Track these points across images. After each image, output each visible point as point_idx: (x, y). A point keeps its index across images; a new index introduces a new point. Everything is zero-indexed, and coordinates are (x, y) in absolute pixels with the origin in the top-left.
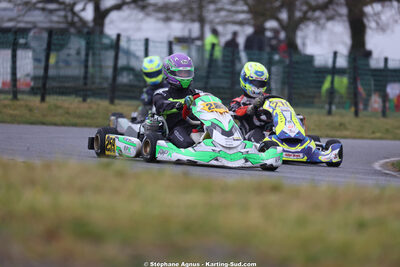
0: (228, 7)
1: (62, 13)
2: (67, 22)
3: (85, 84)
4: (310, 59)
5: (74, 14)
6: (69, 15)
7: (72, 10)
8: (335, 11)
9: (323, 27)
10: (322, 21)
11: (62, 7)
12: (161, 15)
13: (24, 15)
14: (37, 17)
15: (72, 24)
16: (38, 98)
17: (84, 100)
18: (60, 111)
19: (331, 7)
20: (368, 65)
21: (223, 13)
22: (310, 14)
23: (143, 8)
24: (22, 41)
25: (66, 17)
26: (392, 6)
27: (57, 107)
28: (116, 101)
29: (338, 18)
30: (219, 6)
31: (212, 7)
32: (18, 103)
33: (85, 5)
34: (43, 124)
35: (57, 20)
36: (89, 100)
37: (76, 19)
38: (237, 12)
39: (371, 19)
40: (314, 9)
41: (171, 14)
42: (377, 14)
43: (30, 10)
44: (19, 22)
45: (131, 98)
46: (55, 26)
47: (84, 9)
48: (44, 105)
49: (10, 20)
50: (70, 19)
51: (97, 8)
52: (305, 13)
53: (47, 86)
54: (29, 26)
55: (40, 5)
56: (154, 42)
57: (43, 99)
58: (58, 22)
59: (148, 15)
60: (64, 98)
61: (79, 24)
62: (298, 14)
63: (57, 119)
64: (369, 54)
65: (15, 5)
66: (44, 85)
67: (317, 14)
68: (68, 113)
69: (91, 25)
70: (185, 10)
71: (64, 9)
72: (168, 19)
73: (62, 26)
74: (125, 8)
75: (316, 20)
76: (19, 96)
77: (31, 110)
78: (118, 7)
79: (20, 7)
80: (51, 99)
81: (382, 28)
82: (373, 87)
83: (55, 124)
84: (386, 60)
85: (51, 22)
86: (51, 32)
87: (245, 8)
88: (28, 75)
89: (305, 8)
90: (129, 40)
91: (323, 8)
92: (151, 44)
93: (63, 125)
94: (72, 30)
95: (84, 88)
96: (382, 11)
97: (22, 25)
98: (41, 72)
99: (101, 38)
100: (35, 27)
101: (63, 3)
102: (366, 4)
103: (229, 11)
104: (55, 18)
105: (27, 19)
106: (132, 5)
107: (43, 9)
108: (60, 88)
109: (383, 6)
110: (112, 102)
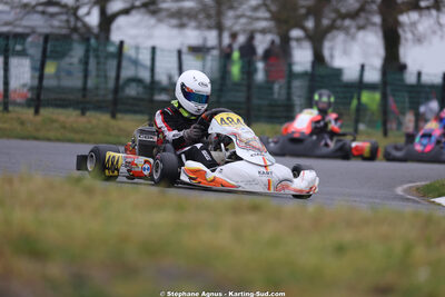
0: (249, 13)
1: (64, 17)
2: (69, 28)
3: (84, 96)
4: (338, 72)
5: (78, 18)
6: (72, 19)
7: (75, 14)
8: (367, 19)
9: (353, 38)
10: (353, 30)
11: (64, 10)
12: (174, 22)
13: (22, 19)
14: (36, 21)
15: (75, 29)
16: (31, 111)
17: (83, 114)
18: (55, 125)
19: (362, 15)
20: (402, 80)
21: (243, 21)
22: (339, 22)
23: (154, 13)
24: (18, 48)
25: (68, 21)
26: (430, 15)
27: (52, 121)
28: (119, 116)
29: (370, 27)
30: (239, 12)
31: (231, 14)
32: (9, 115)
33: (90, 9)
34: (36, 139)
35: (57, 24)
36: (88, 114)
37: (79, 24)
38: (258, 19)
39: (407, 29)
40: (344, 17)
41: (185, 20)
42: (414, 24)
43: (28, 13)
44: (15, 26)
45: (135, 112)
46: (56, 31)
47: (88, 14)
48: (38, 118)
49: (6, 24)
50: (72, 23)
51: (103, 12)
52: (334, 21)
53: (42, 97)
54: (27, 31)
55: (40, 8)
56: (162, 50)
57: (37, 112)
58: (60, 27)
59: (160, 21)
60: (60, 111)
61: (83, 30)
62: (326, 22)
63: (51, 134)
64: (403, 67)
65: (12, 8)
66: (38, 96)
67: (347, 22)
68: (64, 127)
69: (96, 31)
70: (201, 16)
71: (67, 13)
72: (182, 26)
73: (64, 31)
74: (134, 12)
75: (346, 30)
76: (11, 108)
77: (22, 123)
78: (126, 12)
79: (18, 10)
80: (45, 112)
81: (419, 40)
82: (407, 105)
83: (49, 140)
84: (419, 74)
85: (52, 27)
86: (47, 38)
87: (267, 15)
88: (24, 85)
89: (333, 15)
90: (137, 48)
91: (354, 15)
92: (158, 53)
93: (58, 140)
94: (75, 36)
95: (83, 101)
96: (419, 21)
97: (19, 30)
98: (36, 82)
99: (105, 45)
100: (34, 32)
101: (65, 6)
102: (401, 12)
103: (250, 17)
104: (56, 23)
105: (25, 23)
106: (143, 10)
107: (43, 13)
108: (56, 100)
109: (421, 16)
110: (113, 116)
